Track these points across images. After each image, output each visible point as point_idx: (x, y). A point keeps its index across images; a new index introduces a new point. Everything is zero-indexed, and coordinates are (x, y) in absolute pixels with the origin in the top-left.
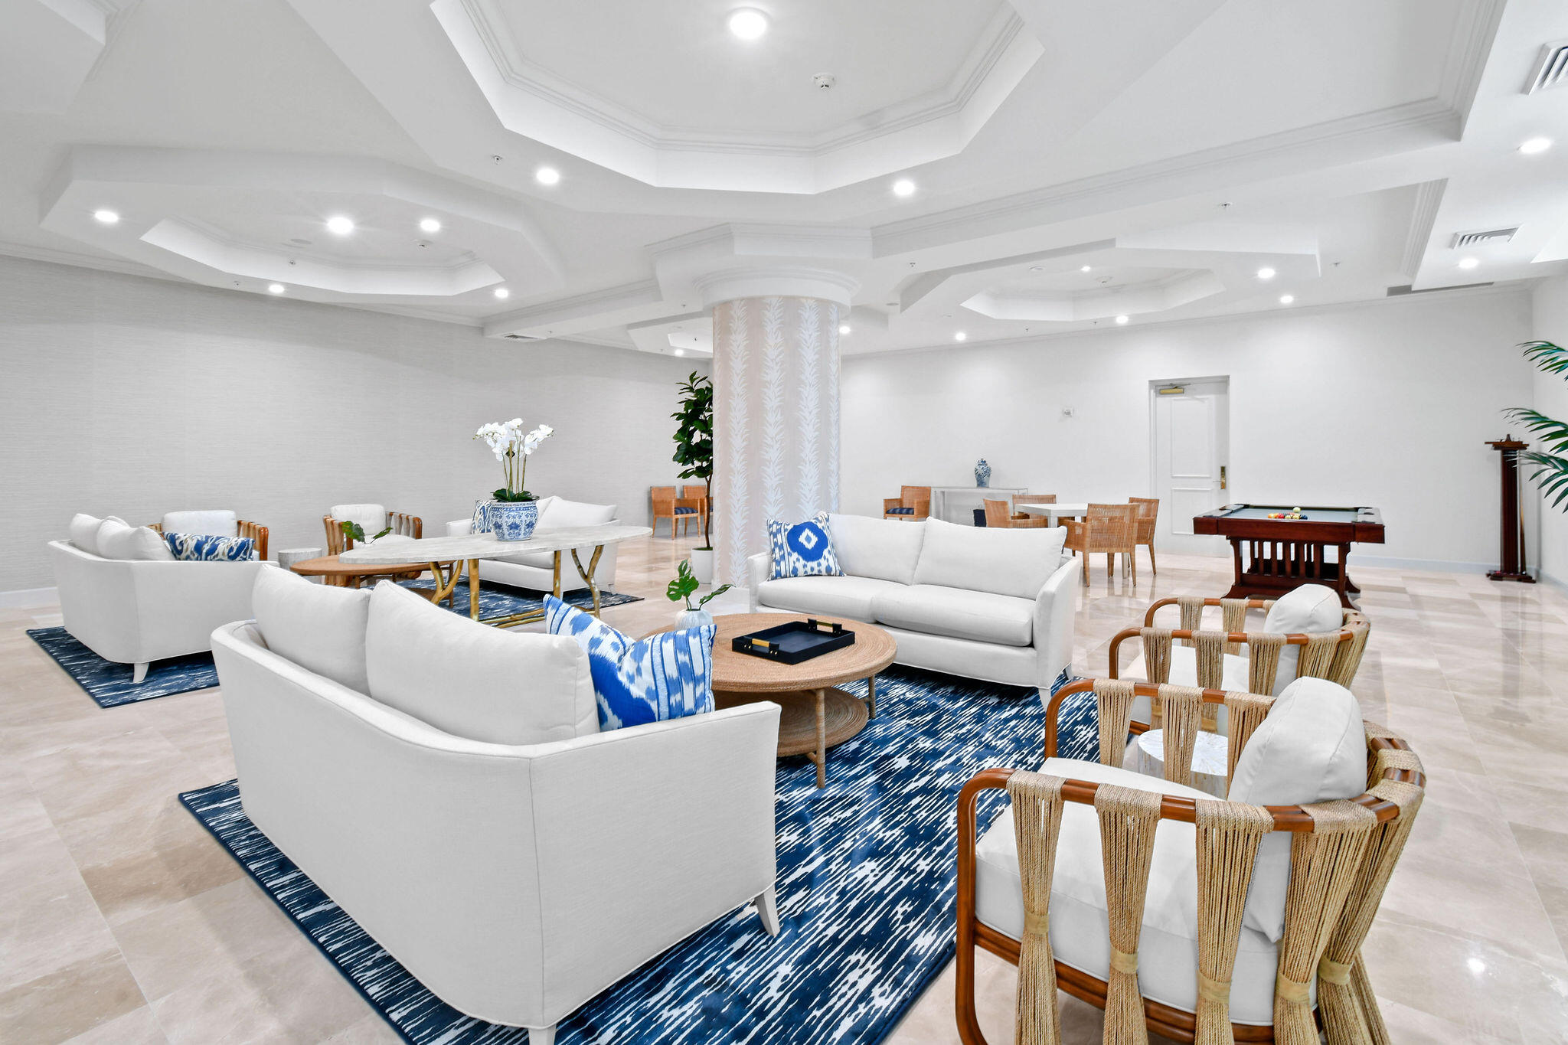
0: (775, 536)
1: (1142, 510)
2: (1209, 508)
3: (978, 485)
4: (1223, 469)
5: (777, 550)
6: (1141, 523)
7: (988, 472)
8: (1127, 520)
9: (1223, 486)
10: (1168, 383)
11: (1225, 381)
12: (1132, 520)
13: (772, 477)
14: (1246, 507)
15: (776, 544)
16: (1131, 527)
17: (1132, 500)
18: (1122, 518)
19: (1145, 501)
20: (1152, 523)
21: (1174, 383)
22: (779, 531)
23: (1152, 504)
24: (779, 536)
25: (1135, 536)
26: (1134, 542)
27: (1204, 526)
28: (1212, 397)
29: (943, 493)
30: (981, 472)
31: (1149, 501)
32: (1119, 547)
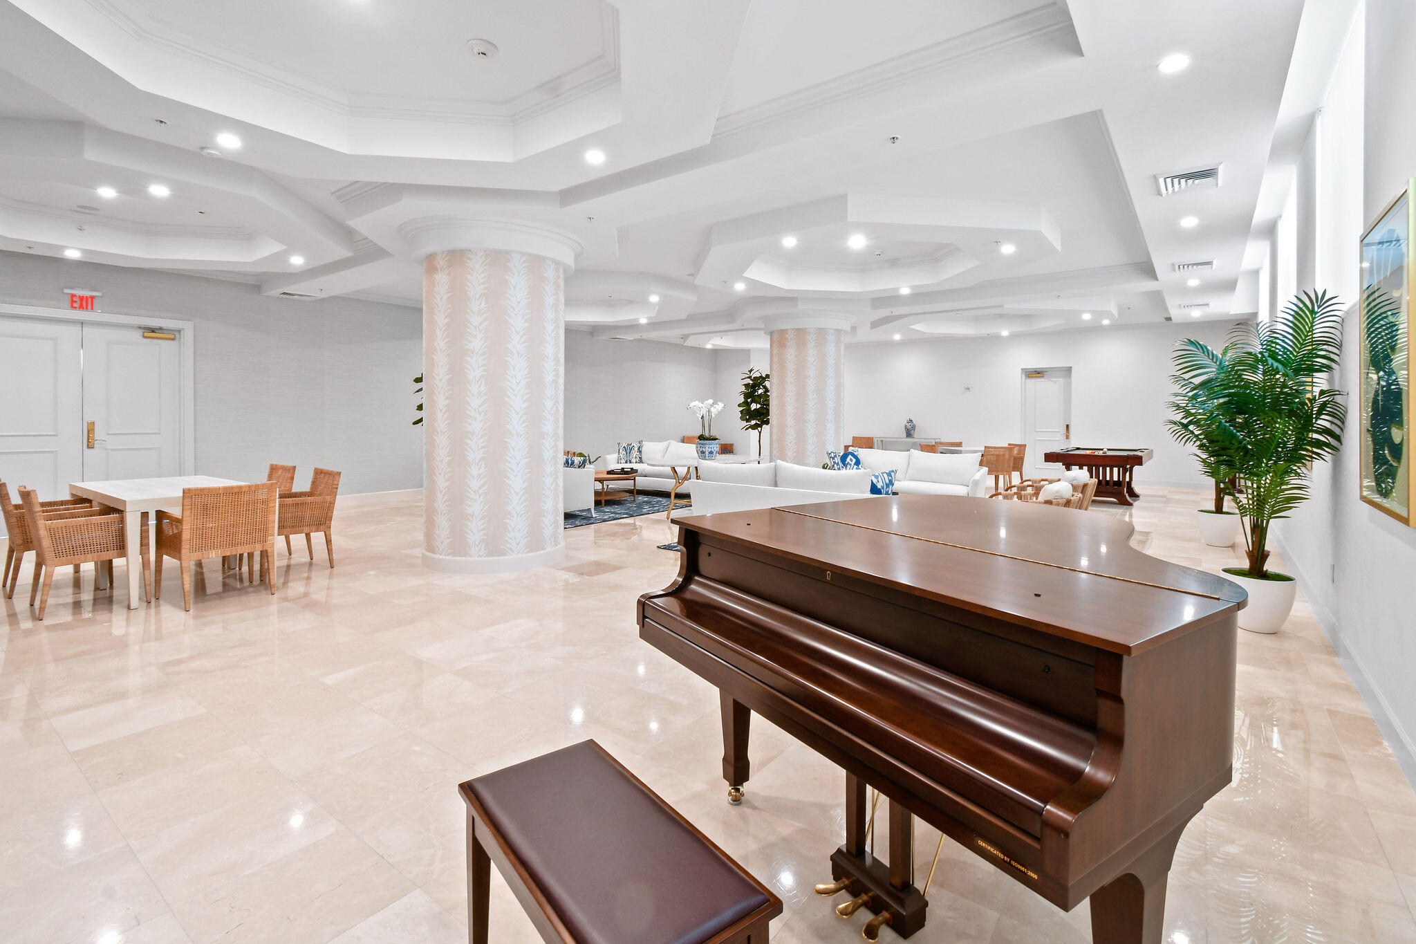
0: (833, 459)
1: (1015, 451)
2: (1056, 448)
3: (907, 436)
4: (1068, 426)
5: (835, 466)
6: (1015, 459)
7: (914, 428)
8: (1007, 456)
9: (1067, 437)
10: (1034, 370)
11: (1069, 369)
12: (1010, 456)
13: (810, 429)
14: (1078, 449)
15: (834, 463)
16: (1009, 460)
17: (1009, 445)
18: (1004, 455)
19: (1018, 445)
20: (1022, 459)
21: (1037, 370)
22: (835, 456)
23: (1022, 447)
24: (836, 459)
25: (1012, 465)
26: (1011, 469)
27: (1050, 458)
28: (1062, 380)
29: (882, 441)
30: (909, 427)
31: (1020, 446)
32: (1002, 472)
